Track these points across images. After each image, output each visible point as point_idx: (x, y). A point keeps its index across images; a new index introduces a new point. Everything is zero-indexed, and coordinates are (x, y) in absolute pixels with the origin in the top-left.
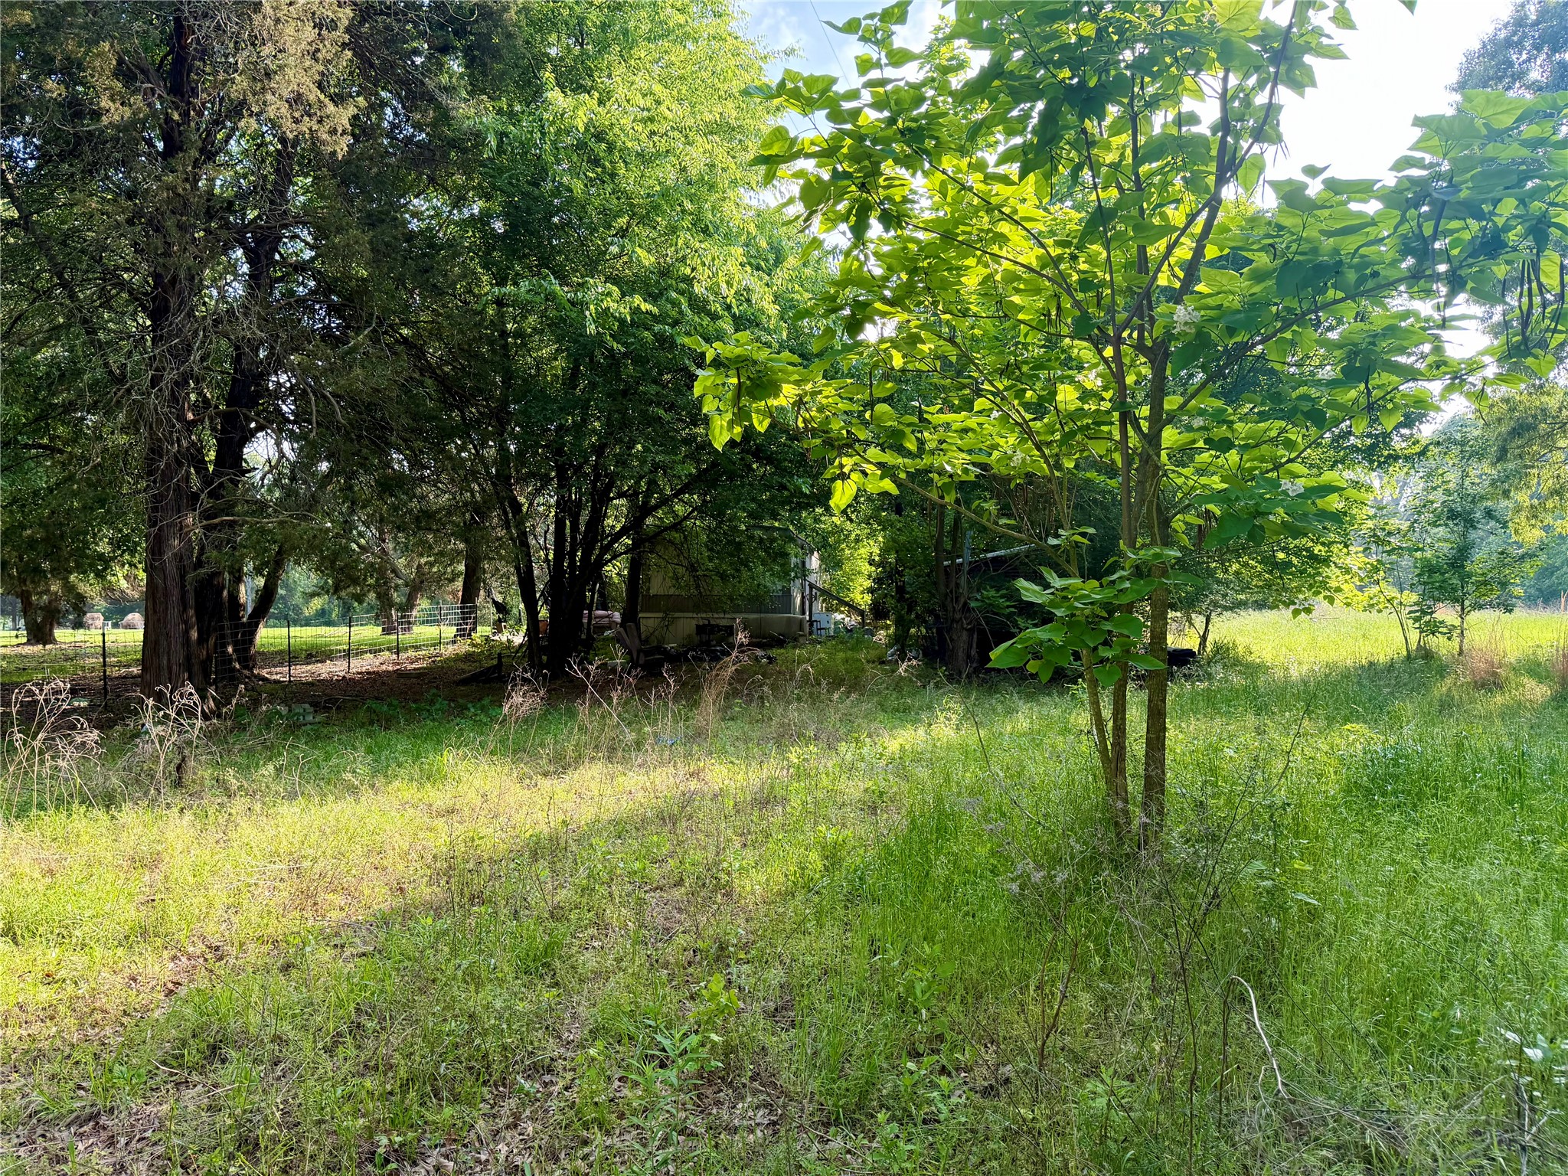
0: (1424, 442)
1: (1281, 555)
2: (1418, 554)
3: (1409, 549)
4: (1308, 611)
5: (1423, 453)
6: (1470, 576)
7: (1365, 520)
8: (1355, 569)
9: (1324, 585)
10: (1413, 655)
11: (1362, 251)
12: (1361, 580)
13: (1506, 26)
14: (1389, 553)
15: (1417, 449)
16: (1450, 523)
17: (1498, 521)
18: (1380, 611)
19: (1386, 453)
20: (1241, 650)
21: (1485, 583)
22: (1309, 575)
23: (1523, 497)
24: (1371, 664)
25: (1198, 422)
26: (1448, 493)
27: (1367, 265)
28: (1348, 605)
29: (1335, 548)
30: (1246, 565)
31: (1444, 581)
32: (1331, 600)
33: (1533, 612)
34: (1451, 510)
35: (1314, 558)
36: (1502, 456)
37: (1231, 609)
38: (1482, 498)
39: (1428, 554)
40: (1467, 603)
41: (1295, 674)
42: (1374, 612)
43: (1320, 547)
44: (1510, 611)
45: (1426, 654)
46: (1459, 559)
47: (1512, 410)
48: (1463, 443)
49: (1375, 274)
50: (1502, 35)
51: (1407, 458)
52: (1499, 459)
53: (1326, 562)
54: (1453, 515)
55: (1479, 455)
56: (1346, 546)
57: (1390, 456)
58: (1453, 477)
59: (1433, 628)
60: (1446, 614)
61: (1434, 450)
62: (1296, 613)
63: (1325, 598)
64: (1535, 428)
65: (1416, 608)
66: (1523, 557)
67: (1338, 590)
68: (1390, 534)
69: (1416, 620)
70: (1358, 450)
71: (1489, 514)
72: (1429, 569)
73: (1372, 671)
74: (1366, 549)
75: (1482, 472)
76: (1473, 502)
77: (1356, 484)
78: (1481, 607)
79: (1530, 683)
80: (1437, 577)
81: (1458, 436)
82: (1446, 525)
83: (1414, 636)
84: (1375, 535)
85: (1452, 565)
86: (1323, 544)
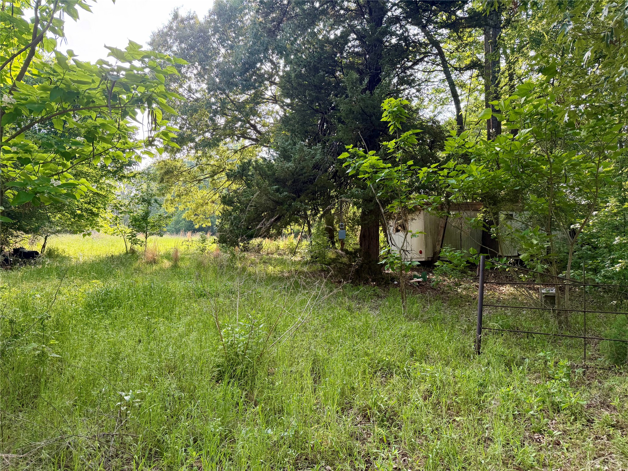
0: (135, 173)
1: (79, 212)
2: (132, 214)
3: (128, 212)
4: (89, 234)
5: (134, 176)
6: (149, 223)
7: (113, 200)
8: (108, 219)
9: (96, 224)
10: (129, 251)
11: (88, 91)
12: (111, 223)
13: (166, 27)
14: (121, 213)
15: (132, 175)
16: (143, 203)
17: (159, 204)
18: (117, 235)
19: (121, 175)
20: (60, 251)
21: (154, 226)
22: (90, 220)
23: (168, 196)
24: (112, 256)
25: (14, 149)
26: (142, 192)
27: (91, 98)
28: (106, 233)
29: (101, 210)
30: (64, 215)
31: (140, 225)
32: (99, 230)
33: (173, 236)
34: (143, 199)
35: (93, 214)
36: (162, 181)
37: (54, 233)
38: (154, 195)
39: (135, 214)
40: (148, 233)
41: (81, 260)
42: (115, 235)
43: (96, 209)
44: (162, 236)
45: (133, 252)
46: (145, 217)
47: (166, 165)
48: (148, 174)
49: (93, 102)
50: (165, 30)
51: (128, 178)
52: (161, 182)
53: (97, 215)
54: (144, 200)
55: (154, 179)
56: (105, 210)
57: (122, 176)
58: (145, 186)
59: (135, 242)
60: (141, 237)
61: (138, 176)
62: (84, 235)
63: (96, 229)
64: (173, 172)
65: (129, 234)
66: (167, 217)
67: (102, 226)
68: (121, 206)
69: (130, 239)
70: (111, 172)
71: (156, 201)
72: (135, 220)
73: (112, 259)
74: (112, 211)
75: (155, 186)
76: (151, 196)
77: (110, 186)
78: (153, 234)
79: (165, 261)
80: (138, 223)
81: (147, 172)
82: (142, 204)
83: (129, 245)
84: (116, 206)
85: (143, 219)
86: (96, 208)
